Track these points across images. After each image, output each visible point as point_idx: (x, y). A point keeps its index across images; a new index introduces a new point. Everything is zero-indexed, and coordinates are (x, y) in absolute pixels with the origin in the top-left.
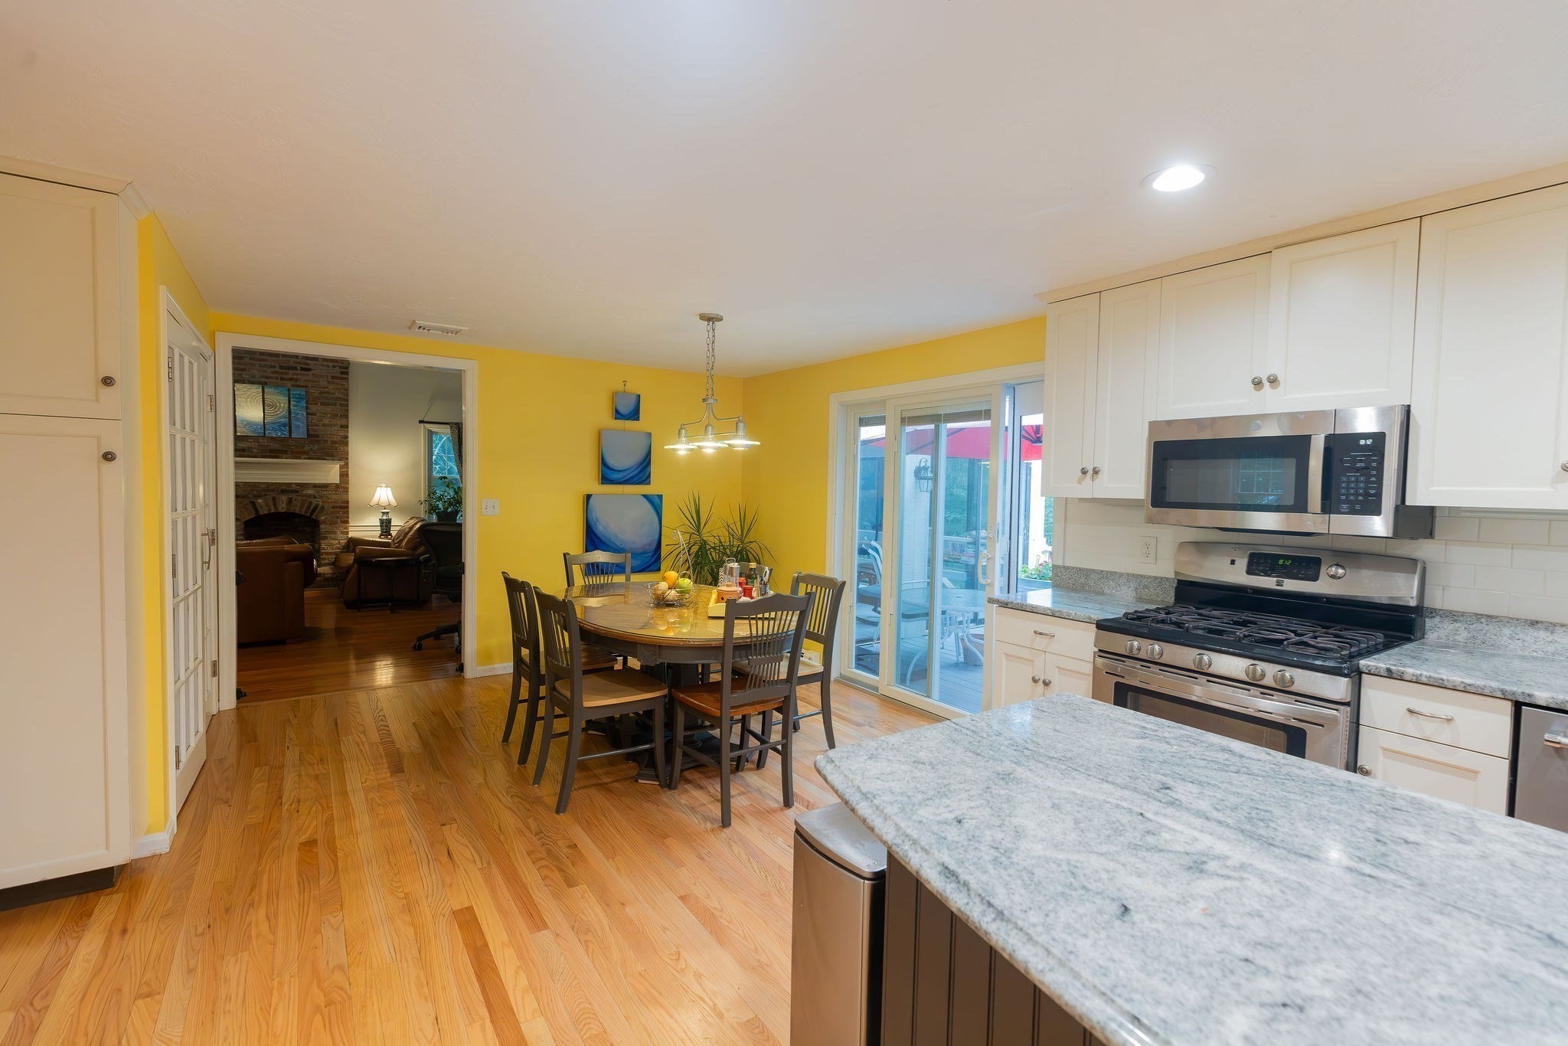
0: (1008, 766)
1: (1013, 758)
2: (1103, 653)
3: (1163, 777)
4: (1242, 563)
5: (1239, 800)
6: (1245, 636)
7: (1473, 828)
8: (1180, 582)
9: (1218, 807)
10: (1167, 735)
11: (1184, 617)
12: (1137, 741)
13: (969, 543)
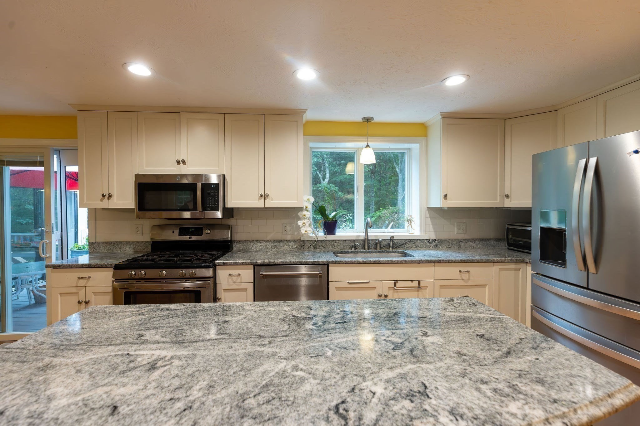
0: (47, 360)
1: (51, 355)
2: (117, 280)
3: (140, 332)
4: (177, 232)
5: (172, 329)
6: (178, 260)
7: (243, 309)
8: (153, 242)
9: (164, 336)
10: (143, 311)
11: (154, 257)
12: (129, 319)
13: (36, 236)
